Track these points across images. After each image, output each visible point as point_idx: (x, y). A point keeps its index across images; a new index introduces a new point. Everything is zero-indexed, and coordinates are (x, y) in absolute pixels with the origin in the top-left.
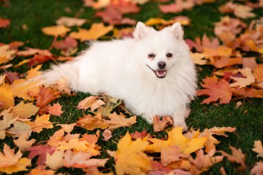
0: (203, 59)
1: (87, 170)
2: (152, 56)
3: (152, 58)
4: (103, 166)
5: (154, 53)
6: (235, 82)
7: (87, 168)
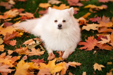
0: (97, 27)
1: (3, 74)
2: (56, 21)
3: (56, 22)
4: (10, 73)
5: (57, 20)
6: (102, 40)
7: (3, 73)
